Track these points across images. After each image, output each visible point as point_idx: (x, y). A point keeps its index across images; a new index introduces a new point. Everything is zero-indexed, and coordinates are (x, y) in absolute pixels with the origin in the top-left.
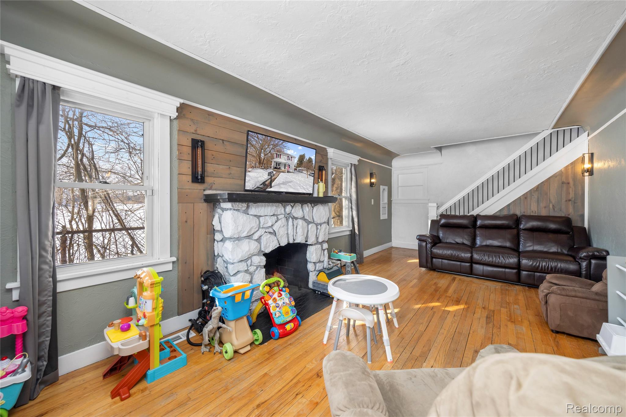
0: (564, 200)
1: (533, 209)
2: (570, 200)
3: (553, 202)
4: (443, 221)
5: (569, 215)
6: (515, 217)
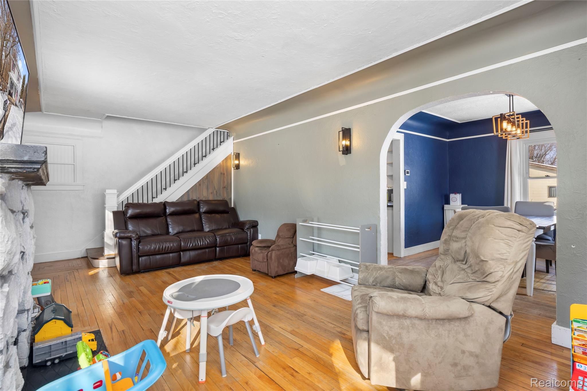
0: (222, 187)
1: (205, 195)
2: (225, 187)
3: (216, 189)
4: (130, 212)
5: (224, 199)
6: (196, 202)
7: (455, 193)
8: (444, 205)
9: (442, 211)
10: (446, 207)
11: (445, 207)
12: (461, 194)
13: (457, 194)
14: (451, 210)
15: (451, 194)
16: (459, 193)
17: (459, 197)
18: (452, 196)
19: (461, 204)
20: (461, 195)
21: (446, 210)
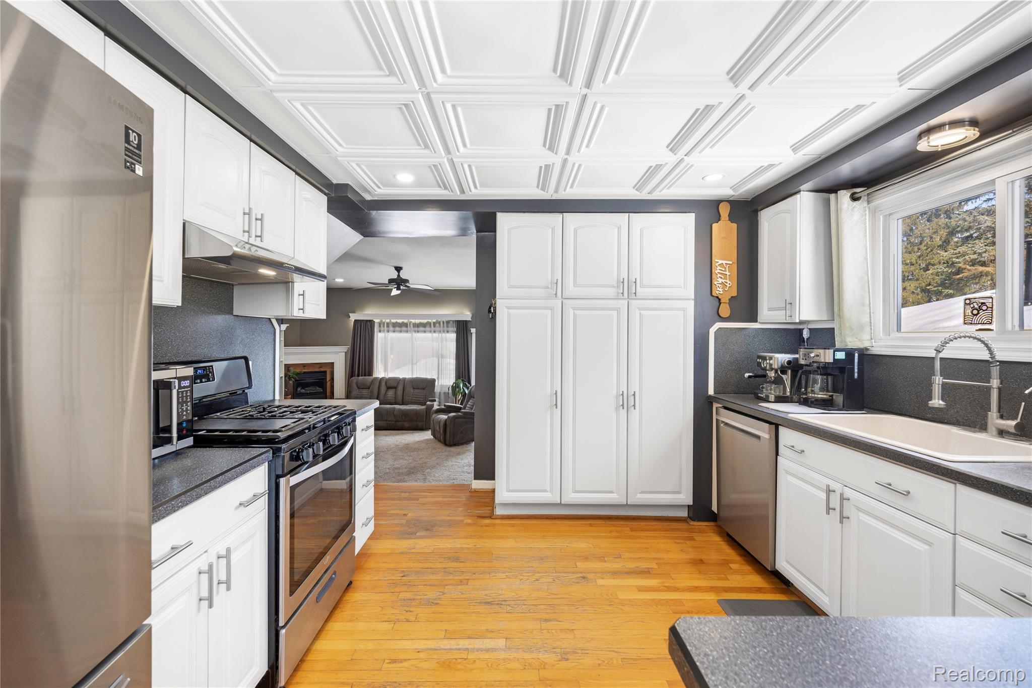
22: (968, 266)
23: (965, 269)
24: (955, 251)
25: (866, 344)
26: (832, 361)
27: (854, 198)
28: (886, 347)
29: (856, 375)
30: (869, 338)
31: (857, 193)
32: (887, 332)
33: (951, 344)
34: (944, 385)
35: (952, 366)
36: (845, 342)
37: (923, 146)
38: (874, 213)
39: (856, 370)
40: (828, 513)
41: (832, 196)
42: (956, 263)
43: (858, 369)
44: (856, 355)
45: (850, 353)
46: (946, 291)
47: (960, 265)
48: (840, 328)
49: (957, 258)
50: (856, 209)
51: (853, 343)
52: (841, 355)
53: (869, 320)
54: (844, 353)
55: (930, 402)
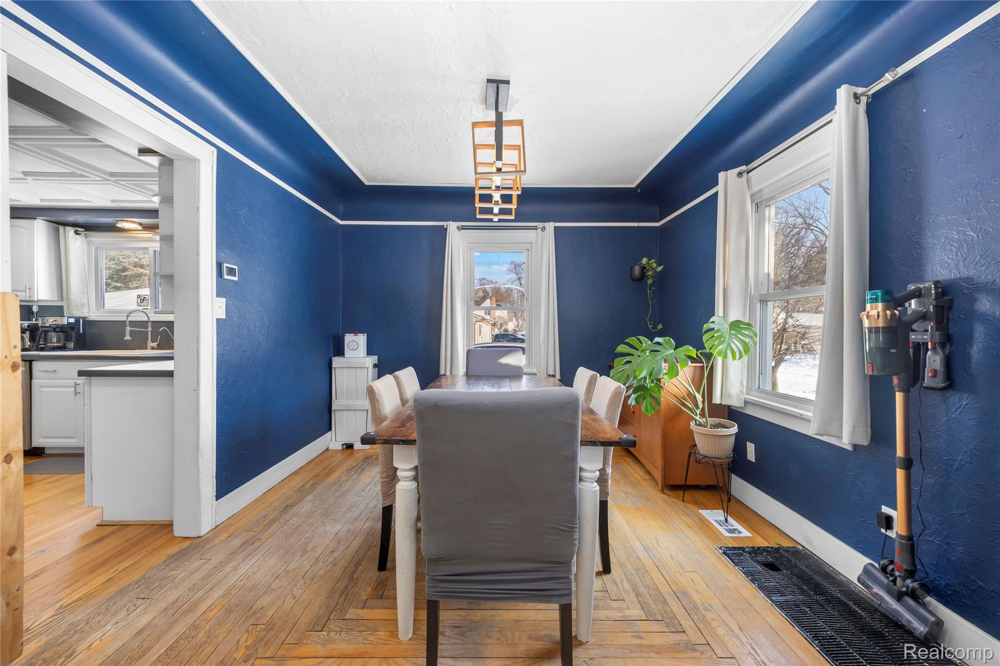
7: (356, 332)
8: (333, 358)
9: (328, 370)
10: (336, 361)
11: (333, 362)
12: (366, 334)
13: (360, 335)
14: (346, 367)
15: (348, 334)
16: (363, 333)
17: (361, 340)
18: (349, 338)
19: (366, 355)
20: (366, 337)
21: (336, 369)
22: (132, 267)
23: (130, 268)
24: (121, 253)
25: (86, 314)
26: (66, 323)
27: (76, 233)
28: (99, 316)
29: (81, 331)
30: (88, 311)
31: (78, 231)
32: (98, 308)
33: (132, 315)
34: (130, 331)
35: (133, 324)
36: (72, 313)
37: (119, 225)
38: (89, 243)
39: (81, 329)
40: (76, 395)
41: (61, 228)
42: (122, 262)
43: (83, 328)
44: (81, 320)
45: (77, 320)
46: (114, 284)
47: (125, 265)
48: (68, 306)
49: (123, 258)
50: (78, 240)
51: (78, 313)
52: (72, 320)
53: (87, 302)
54: (74, 319)
55: (125, 338)
